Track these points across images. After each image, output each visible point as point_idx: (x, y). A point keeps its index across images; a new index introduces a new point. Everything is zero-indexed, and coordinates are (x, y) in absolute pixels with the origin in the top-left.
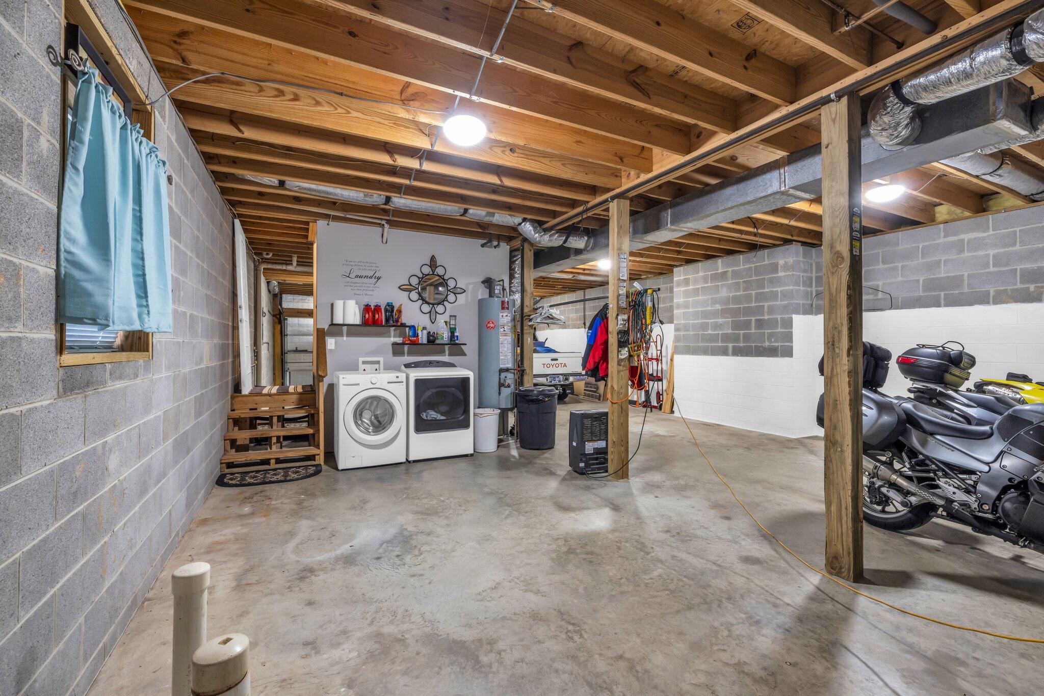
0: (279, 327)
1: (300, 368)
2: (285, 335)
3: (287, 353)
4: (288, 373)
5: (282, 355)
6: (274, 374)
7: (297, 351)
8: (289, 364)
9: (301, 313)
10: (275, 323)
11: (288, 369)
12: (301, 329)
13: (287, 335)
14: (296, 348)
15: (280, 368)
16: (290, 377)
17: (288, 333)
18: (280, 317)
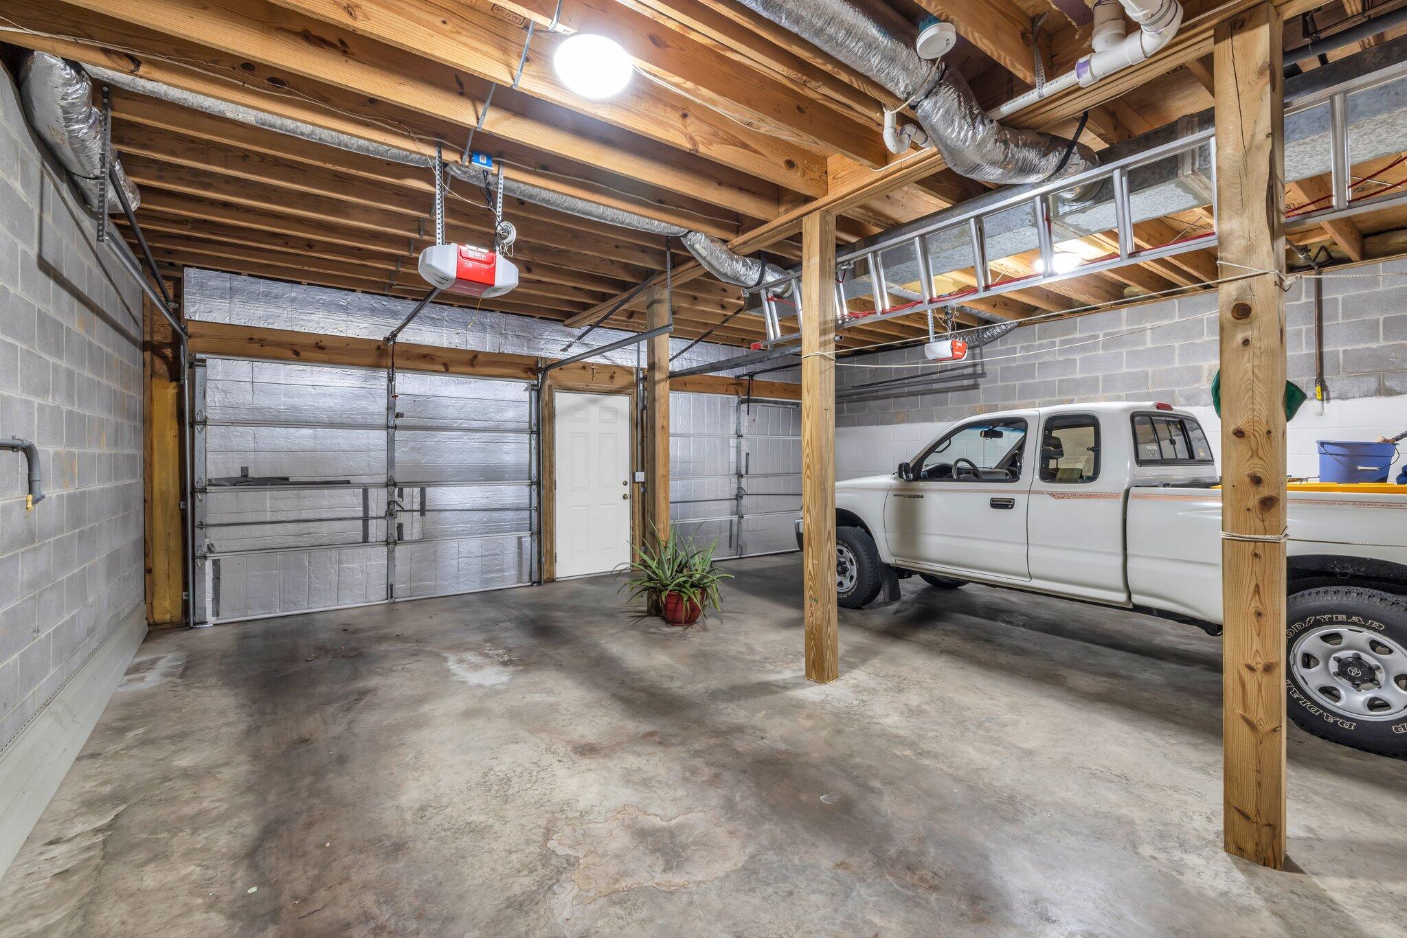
0: (171, 391)
1: (259, 544)
2: (193, 424)
3: (204, 491)
4: (209, 565)
5: (183, 497)
6: (148, 571)
7: (245, 481)
8: (212, 532)
9: (262, 342)
10: (153, 374)
11: (210, 549)
12: (262, 401)
13: (204, 423)
14: (245, 470)
15: (175, 544)
16: (217, 578)
17: (211, 414)
18: (177, 357)
